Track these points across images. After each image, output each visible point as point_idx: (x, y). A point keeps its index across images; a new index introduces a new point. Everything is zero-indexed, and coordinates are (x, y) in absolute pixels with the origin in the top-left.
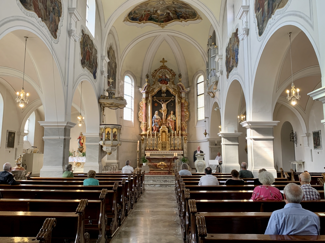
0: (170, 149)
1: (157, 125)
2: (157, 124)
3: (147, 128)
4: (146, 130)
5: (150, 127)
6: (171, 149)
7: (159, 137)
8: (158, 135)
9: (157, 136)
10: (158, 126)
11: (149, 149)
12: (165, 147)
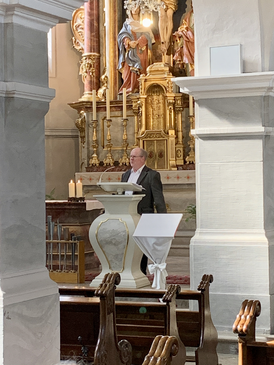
0: (181, 163)
1: (134, 62)
2: (135, 59)
3: (98, 77)
4: (97, 84)
5: (108, 73)
6: (185, 162)
7: (138, 113)
8: (134, 104)
9: (129, 107)
10: (137, 66)
11: (101, 164)
12: (161, 155)
